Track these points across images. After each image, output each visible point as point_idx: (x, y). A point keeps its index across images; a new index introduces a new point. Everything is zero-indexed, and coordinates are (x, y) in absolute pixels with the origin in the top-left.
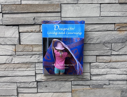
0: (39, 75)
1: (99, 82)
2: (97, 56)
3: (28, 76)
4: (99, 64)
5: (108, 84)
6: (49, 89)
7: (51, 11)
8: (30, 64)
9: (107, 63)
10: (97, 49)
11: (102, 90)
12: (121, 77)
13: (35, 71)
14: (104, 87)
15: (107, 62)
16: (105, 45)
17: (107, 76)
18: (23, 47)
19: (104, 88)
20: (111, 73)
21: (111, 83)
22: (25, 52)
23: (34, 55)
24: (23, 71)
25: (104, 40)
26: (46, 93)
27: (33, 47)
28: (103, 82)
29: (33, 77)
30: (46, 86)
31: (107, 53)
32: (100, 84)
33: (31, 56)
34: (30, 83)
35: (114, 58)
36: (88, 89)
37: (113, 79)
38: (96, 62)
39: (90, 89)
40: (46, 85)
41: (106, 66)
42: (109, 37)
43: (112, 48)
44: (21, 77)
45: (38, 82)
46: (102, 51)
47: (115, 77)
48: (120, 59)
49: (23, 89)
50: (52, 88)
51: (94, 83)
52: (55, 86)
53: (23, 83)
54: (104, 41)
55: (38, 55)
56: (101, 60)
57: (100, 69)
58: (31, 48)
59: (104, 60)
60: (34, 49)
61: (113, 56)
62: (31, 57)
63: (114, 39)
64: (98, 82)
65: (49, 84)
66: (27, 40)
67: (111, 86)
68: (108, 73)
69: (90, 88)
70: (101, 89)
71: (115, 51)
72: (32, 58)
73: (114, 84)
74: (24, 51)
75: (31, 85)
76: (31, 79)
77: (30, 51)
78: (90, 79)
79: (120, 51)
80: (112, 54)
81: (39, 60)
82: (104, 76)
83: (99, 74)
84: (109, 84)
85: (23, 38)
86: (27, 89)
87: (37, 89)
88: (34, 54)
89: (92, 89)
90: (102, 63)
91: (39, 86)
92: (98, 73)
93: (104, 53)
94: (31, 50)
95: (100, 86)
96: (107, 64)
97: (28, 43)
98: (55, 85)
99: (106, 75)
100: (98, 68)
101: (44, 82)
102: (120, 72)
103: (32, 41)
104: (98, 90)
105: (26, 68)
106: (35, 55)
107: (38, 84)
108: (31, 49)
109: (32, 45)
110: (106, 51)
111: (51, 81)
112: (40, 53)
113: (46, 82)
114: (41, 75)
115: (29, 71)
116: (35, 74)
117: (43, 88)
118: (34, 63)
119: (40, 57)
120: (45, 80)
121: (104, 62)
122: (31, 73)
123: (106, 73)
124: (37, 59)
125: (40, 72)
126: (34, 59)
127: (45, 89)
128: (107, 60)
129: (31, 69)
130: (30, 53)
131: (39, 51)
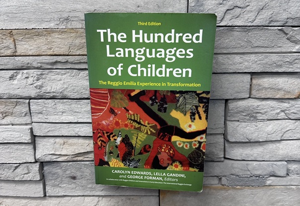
0: (46, 139)
1: (254, 168)
2: (253, 74)
4: (258, 106)
5: (282, 172)
6: (84, 187)
8: (12, 103)
9: (287, 101)
10: (257, 50)
11: (260, 192)
13: (31, 129)
14: (268, 182)
15: (287, 97)
16: (286, 34)
17: (281, 146)
19: (270, 185)
21: (292, 169)
23: (21, 71)
25: (284, 16)
26: (73, 198)
28: (268, 165)
29: (23, 147)
30: (74, 178)
31: (291, 63)
32: (258, 173)
33: (12, 72)
34: (16, 167)
36: (215, 189)
38: (249, 97)
39: (221, 189)
40: (73, 174)
41: (283, 114)
45: (42, 164)
46: (274, 57)
51: (237, 170)
54: (286, 17)
55: (38, 68)
56: (266, 89)
57: (260, 124)
59: (279, 90)
60: (21, 49)
62: (11, 78)
64: (250, 167)
65: (83, 172)
67: (292, 180)
68: (286, 136)
70: (259, 190)
72: (15, 82)
75: (20, 174)
76: (19, 153)
77: (6, 54)
78: (222, 155)
81: (41, 87)
82: (271, 146)
83: (256, 140)
84: (288, 175)
87: (41, 186)
89: (229, 189)
90: (269, 102)
91: (48, 178)
92: (254, 137)
93: (280, 66)
94: (9, 52)
95: (256, 181)
96: (285, 105)
99: (278, 145)
100: (255, 118)
101: (63, 164)
103: (11, 15)
104: (248, 191)
105: (1, 115)
106: (25, 71)
107: (45, 168)
108: (8, 47)
110: (289, 58)
111: (87, 163)
112: (44, 63)
113: (71, 163)
114: (52, 140)
115: (10, 126)
116: (31, 139)
117: (61, 182)
118: (24, 101)
119: (44, 76)
120: (67, 157)
121: (277, 97)
122: (17, 134)
123: (281, 135)
124: (35, 85)
125: (47, 131)
126: (22, 84)
127: (70, 186)
128: (289, 92)
129: (17, 120)
130: (8, 62)
131: (37, 54)
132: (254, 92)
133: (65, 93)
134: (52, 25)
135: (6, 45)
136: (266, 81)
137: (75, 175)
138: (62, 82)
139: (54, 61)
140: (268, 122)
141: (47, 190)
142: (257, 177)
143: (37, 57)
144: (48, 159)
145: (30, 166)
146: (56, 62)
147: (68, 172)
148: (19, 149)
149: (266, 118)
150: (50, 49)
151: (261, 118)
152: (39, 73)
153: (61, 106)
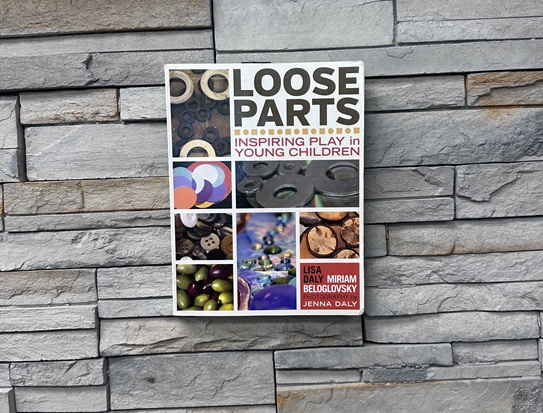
0: (116, 323)
1: (406, 354)
2: (388, 225)
3: (63, 334)
4: (400, 266)
5: (448, 360)
6: (166, 395)
7: (166, 25)
8: (73, 273)
9: (438, 258)
10: (389, 196)
11: (420, 390)
12: (510, 327)
13: (97, 309)
14: (430, 376)
15: (436, 253)
16: (424, 175)
17: (440, 322)
18: (38, 193)
19: (433, 380)
20: (462, 306)
21: (462, 354)
22: (48, 218)
23: (88, 232)
24: (41, 306)
25: (418, 154)
27: (82, 194)
28: (425, 349)
29: (83, 335)
30: (152, 380)
31: (434, 210)
32: (412, 361)
33: (75, 233)
34: (71, 366)
35: (469, 235)
36: (355, 388)
37: (471, 335)
38: (387, 255)
39: (363, 388)
40: (150, 375)
41: (435, 276)
42: (440, 137)
43: (458, 189)
44: (31, 336)
45: (108, 359)
46: (412, 204)
47: (479, 326)
48: (498, 240)
49: (43, 395)
50: (180, 387)
51: (383, 358)
52: (192, 377)
53: (41, 366)
54: (420, 155)
55: (111, 227)
56: (408, 243)
57: (407, 291)
58: (75, 195)
59: (425, 244)
60: (92, 202)
61: (466, 226)
62: (75, 241)
63: (465, 145)
64: (400, 353)
65: (165, 371)
66: (57, 158)
67: (462, 371)
68: (446, 306)
69: (362, 384)
70: (417, 387)
71: (474, 201)
72: (79, 246)
73: (477, 360)
74: (42, 210)
75: (76, 376)
76: (76, 344)
77: (69, 210)
78: (361, 337)
79: (497, 203)
80: (459, 217)
81: (114, 251)
82: (427, 322)
83: (404, 313)
84: (455, 363)
85: (40, 153)
86: (61, 396)
87: (105, 394)
88: (87, 223)
89: (375, 388)
90: (414, 261)
91: (115, 380)
92: (400, 309)
93: (422, 214)
94: (74, 208)
95: (412, 374)
96: (437, 264)
97: (62, 176)
98: (195, 372)
99: (436, 319)
100: (399, 282)
101: (138, 359)
102: (504, 299)
103: (80, 163)
104: (401, 390)
105: (55, 291)
106: (94, 232)
107: (111, 367)
108: (74, 202)
109: (78, 184)
110: (431, 203)
111: (172, 356)
112: (120, 220)
113: (148, 357)
114: (123, 324)
115: (67, 306)
116: (96, 323)
117: (133, 387)
118: (90, 270)
119: (118, 237)
120: (143, 348)
121: (423, 254)
122: (76, 317)
123: (438, 305)
124: (106, 249)
125: (117, 310)
126: (88, 249)
127: (146, 393)
128: (438, 246)
129: (77, 298)
130: (72, 220)
131: (112, 209)
132: (392, 248)
133: (145, 257)
134: (132, 173)
135: (71, 199)
136: (407, 234)
137: (153, 376)
138: (142, 243)
139: (133, 217)
140: (417, 287)
141: (112, 401)
142: (411, 367)
143: (111, 214)
144: (116, 352)
145: (90, 364)
146: (136, 219)
147: (143, 372)
148: (77, 339)
149: (413, 282)
150: (129, 202)
151: (407, 282)
152: (112, 233)
153: (138, 275)
